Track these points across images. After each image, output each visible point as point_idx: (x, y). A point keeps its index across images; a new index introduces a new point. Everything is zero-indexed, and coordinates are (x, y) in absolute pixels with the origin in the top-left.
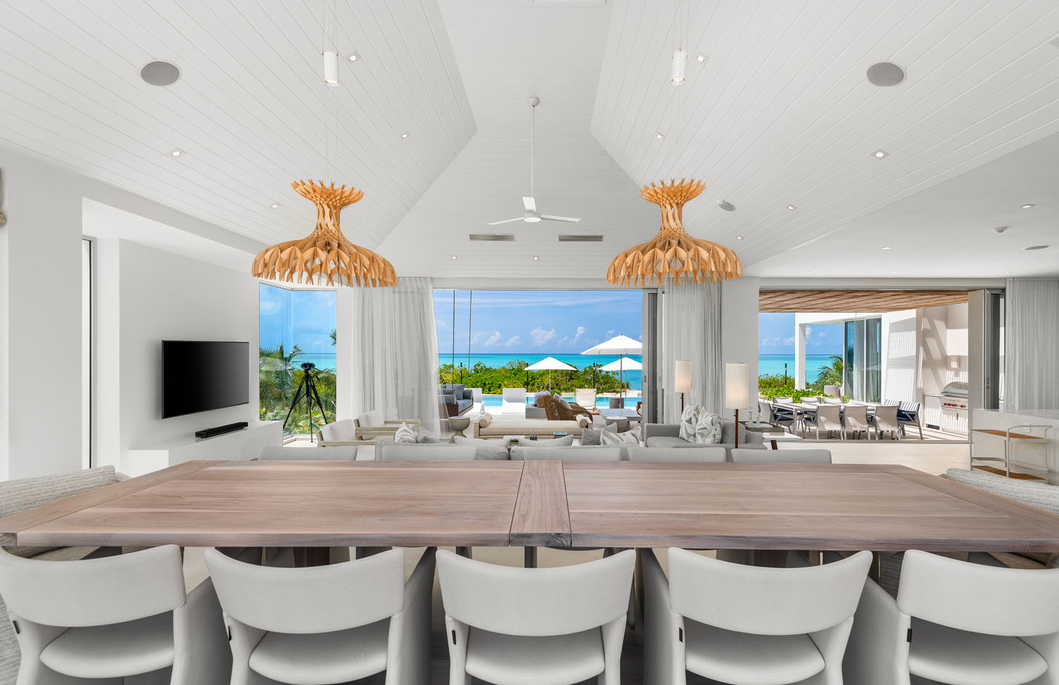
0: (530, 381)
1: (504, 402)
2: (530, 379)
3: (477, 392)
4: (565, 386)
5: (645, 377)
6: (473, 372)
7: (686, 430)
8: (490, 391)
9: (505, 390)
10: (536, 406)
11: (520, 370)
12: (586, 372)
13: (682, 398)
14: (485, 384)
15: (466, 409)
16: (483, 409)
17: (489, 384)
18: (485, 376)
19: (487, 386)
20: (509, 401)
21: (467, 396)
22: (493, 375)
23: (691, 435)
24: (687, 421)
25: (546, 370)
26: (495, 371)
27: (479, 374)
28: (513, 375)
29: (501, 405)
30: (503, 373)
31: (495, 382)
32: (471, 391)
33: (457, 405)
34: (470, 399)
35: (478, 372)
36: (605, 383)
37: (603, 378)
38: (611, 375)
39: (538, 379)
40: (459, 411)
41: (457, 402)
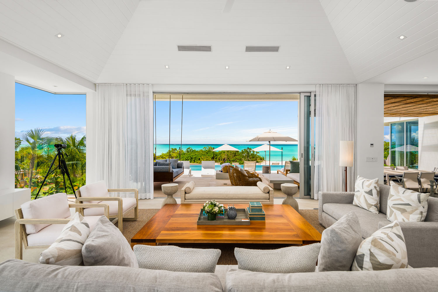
0: (215, 157)
1: (202, 168)
2: (215, 156)
3: (186, 163)
4: (232, 159)
5: (302, 154)
6: (186, 152)
7: (366, 201)
8: (194, 161)
9: (202, 162)
10: (222, 171)
11: (209, 151)
12: (243, 152)
13: (346, 171)
14: (192, 158)
15: (178, 175)
16: (190, 172)
17: (194, 158)
18: (192, 154)
19: (193, 159)
20: (205, 168)
21: (179, 166)
22: (196, 154)
23: (372, 205)
24: (366, 192)
25: (222, 151)
26: (197, 151)
27: (189, 153)
28: (206, 154)
29: (201, 170)
30: (202, 152)
31: (197, 157)
32: (182, 163)
33: (172, 173)
34: (182, 168)
35: (188, 152)
36: (253, 158)
37: (251, 155)
38: (255, 153)
39: (219, 155)
40: (173, 177)
41: (172, 171)
